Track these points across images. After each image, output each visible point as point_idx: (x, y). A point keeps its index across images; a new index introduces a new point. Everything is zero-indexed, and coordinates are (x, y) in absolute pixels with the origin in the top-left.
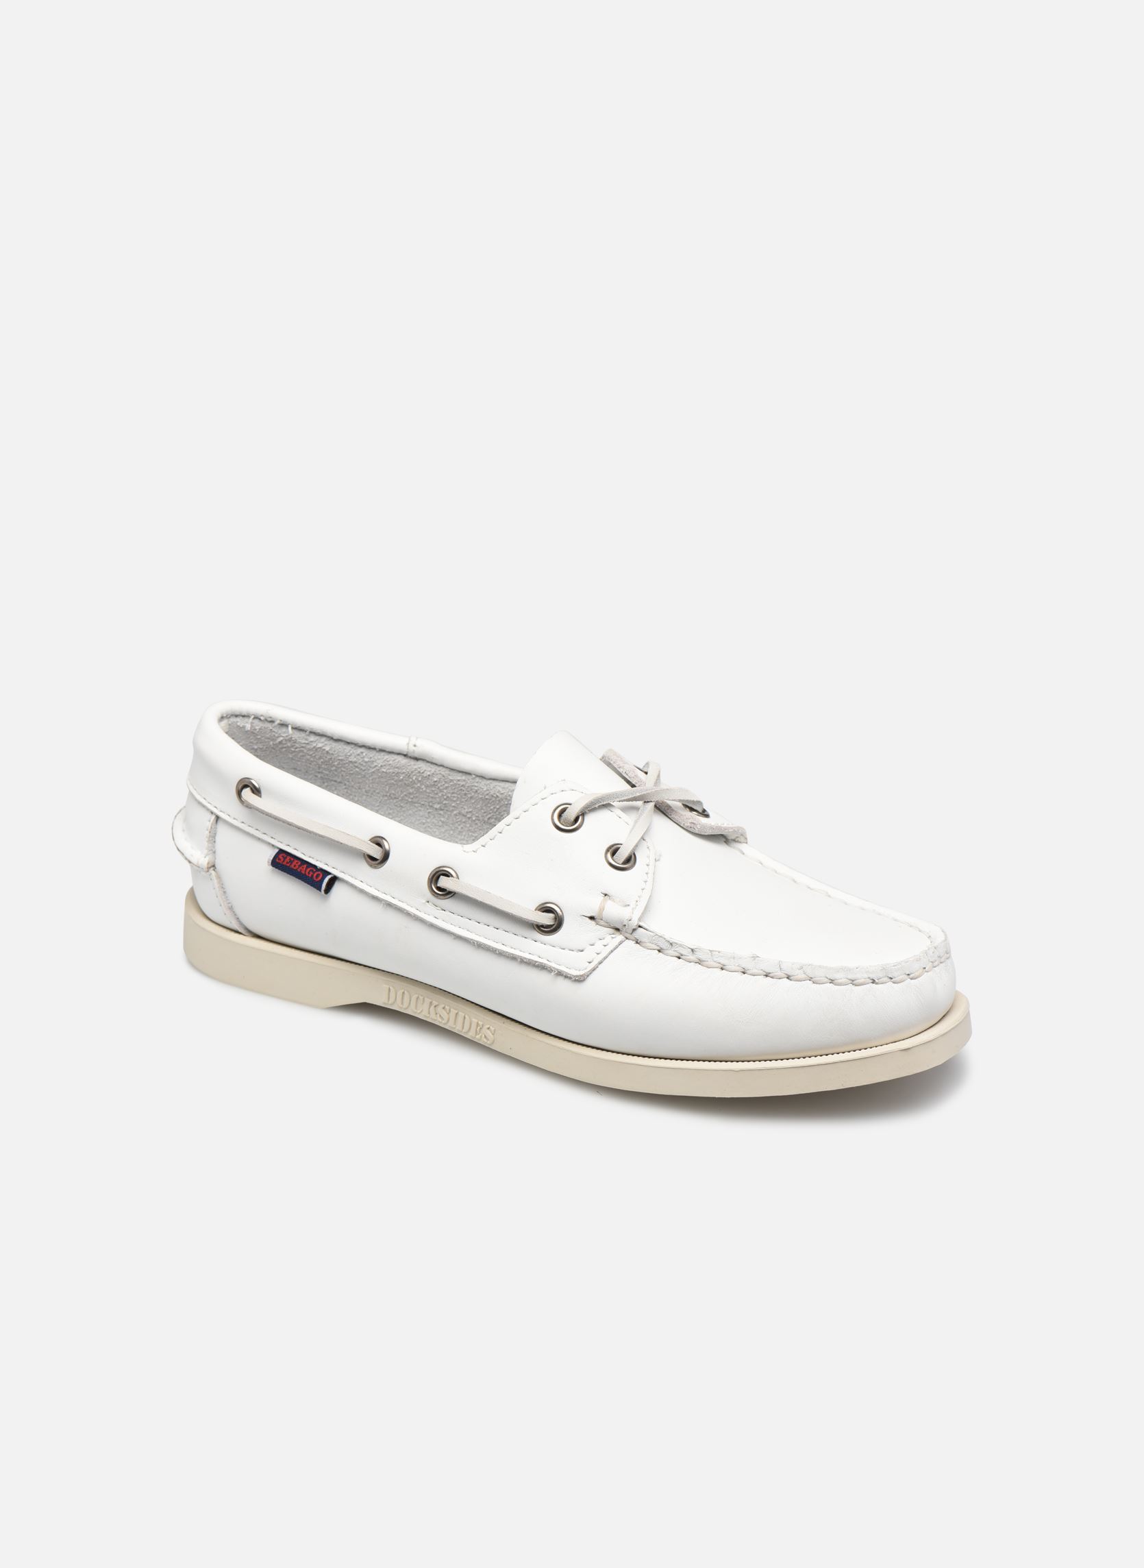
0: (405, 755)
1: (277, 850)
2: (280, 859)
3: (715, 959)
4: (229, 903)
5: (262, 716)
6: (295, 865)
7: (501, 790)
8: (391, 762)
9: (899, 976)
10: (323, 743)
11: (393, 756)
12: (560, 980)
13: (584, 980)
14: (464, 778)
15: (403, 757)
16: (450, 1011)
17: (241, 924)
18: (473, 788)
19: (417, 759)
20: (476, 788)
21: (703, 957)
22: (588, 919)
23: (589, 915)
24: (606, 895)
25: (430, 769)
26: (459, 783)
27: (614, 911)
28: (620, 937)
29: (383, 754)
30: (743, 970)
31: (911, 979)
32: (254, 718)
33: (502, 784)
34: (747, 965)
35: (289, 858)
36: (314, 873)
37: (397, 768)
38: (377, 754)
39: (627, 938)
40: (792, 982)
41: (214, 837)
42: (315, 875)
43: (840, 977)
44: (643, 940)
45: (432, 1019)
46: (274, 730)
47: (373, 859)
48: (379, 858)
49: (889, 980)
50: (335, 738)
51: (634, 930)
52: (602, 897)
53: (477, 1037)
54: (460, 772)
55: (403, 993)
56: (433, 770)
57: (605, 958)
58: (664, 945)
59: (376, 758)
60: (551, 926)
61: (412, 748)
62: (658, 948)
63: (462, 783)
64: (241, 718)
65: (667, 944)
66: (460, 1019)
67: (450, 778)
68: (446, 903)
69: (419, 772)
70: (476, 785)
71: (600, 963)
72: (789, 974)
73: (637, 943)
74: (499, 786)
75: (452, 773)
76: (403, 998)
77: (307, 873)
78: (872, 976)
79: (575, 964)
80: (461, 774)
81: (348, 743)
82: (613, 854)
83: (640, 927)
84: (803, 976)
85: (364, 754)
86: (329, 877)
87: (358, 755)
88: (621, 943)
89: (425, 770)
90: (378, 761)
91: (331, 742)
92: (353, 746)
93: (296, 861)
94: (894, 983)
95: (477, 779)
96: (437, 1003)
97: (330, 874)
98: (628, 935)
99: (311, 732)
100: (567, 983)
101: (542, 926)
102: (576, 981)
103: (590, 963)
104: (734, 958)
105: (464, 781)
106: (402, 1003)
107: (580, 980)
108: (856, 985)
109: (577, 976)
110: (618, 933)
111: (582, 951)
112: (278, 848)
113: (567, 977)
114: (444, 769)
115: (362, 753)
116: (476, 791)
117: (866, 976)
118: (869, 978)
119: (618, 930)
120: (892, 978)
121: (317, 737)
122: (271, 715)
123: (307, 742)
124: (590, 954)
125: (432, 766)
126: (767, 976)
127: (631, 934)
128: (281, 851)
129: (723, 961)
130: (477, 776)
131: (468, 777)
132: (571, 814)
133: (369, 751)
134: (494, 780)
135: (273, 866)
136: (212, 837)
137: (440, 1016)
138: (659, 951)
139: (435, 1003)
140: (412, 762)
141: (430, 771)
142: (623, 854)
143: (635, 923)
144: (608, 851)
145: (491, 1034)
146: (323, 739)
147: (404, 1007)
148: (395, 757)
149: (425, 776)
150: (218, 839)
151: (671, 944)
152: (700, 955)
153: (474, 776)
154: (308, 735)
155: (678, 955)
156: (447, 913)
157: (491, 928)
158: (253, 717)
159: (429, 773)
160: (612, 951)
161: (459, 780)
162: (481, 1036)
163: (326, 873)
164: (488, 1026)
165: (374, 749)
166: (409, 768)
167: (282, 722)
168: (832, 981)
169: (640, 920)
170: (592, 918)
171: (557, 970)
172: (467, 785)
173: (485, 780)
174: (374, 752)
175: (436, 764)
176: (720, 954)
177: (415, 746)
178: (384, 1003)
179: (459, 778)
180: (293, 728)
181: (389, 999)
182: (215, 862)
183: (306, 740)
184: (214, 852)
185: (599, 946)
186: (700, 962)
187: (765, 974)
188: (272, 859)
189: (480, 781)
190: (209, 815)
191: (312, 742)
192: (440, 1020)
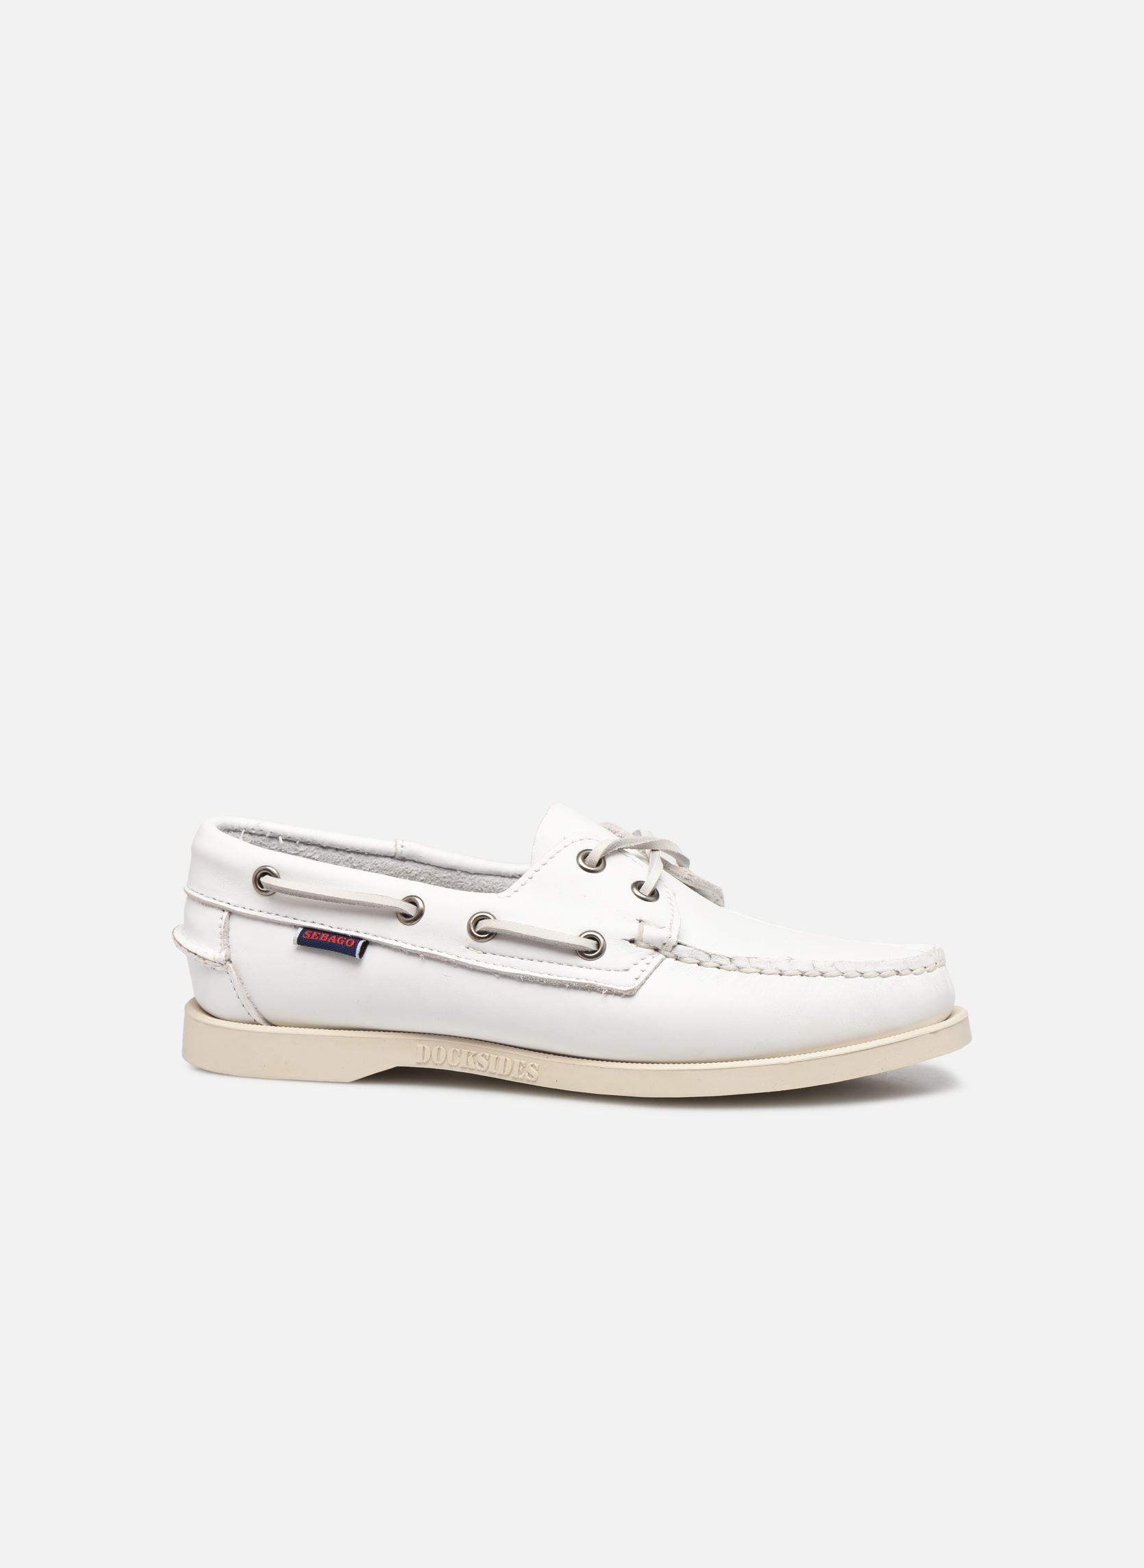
0: (392, 857)
1: (301, 929)
2: (306, 935)
3: (753, 965)
4: (248, 994)
5: (253, 829)
6: (323, 937)
7: (485, 883)
8: (379, 865)
9: (918, 970)
10: (312, 852)
11: (381, 858)
12: (611, 998)
13: (634, 995)
14: (449, 874)
15: (390, 859)
16: (490, 1057)
17: (260, 1014)
18: (458, 884)
19: (403, 859)
20: (462, 884)
21: (741, 964)
22: (628, 942)
23: (629, 938)
24: (640, 921)
25: (417, 868)
26: (445, 880)
27: (651, 933)
28: (659, 956)
29: (370, 857)
30: (780, 972)
31: (928, 972)
32: (245, 833)
33: (486, 878)
34: (784, 966)
35: (315, 933)
36: (346, 940)
37: (385, 870)
38: (365, 858)
39: (666, 957)
40: (826, 978)
41: (228, 932)
42: (347, 941)
43: (868, 970)
44: (683, 955)
45: (470, 1069)
46: (264, 843)
47: (406, 915)
48: (411, 916)
49: (910, 972)
50: (324, 846)
51: (674, 947)
52: (638, 924)
53: (520, 1077)
54: (448, 869)
55: (439, 1049)
56: (420, 870)
57: (651, 974)
58: (704, 958)
59: (364, 862)
60: (595, 952)
61: (399, 849)
62: (698, 962)
63: (447, 880)
64: (232, 832)
65: (707, 957)
66: (501, 1063)
67: (437, 876)
68: (490, 945)
69: (407, 873)
70: (461, 880)
71: (647, 978)
72: (823, 971)
73: (677, 959)
74: (483, 880)
75: (438, 871)
76: (438, 1055)
77: (338, 941)
78: (897, 969)
79: (622, 982)
80: (446, 871)
81: (337, 850)
82: (639, 888)
83: (679, 944)
84: (836, 972)
85: (353, 859)
86: (362, 941)
87: (347, 861)
88: (662, 961)
89: (412, 870)
90: (366, 865)
91: (321, 850)
92: (342, 852)
93: (324, 935)
94: (915, 974)
95: (463, 875)
96: (475, 1052)
97: (361, 939)
98: (667, 953)
99: (301, 843)
100: (618, 999)
101: (587, 952)
102: (627, 996)
103: (637, 979)
104: (770, 962)
105: (450, 877)
106: (438, 1059)
107: (629, 994)
108: (884, 977)
109: (628, 991)
110: (657, 953)
111: (627, 970)
112: (301, 927)
113: (618, 994)
114: (431, 868)
115: (351, 858)
116: (461, 887)
117: (892, 969)
118: (894, 970)
119: (656, 950)
120: (912, 971)
121: (307, 847)
122: (261, 828)
123: (296, 852)
124: (635, 972)
125: (419, 865)
126: (802, 975)
127: (671, 951)
128: (305, 929)
129: (760, 966)
130: (462, 871)
131: (454, 873)
132: (595, 857)
133: (357, 856)
134: (478, 874)
135: (298, 944)
136: (226, 934)
137: (479, 1064)
138: (699, 964)
139: (474, 1052)
140: (400, 863)
141: (417, 870)
142: (647, 889)
143: (674, 940)
144: (632, 888)
145: (535, 1071)
146: (313, 848)
147: (440, 1063)
148: (383, 859)
149: (412, 875)
150: (231, 933)
151: (710, 956)
152: (738, 963)
153: (459, 872)
154: (298, 846)
155: (718, 965)
156: (488, 955)
157: (535, 962)
158: (244, 831)
159: (416, 873)
160: (656, 968)
161: (445, 877)
162: (524, 1075)
163: (358, 939)
164: (532, 1063)
165: (363, 853)
166: (397, 868)
167: (272, 835)
168: (862, 974)
169: (678, 936)
170: (632, 941)
171: (607, 988)
172: (453, 881)
173: (470, 876)
174: (363, 856)
175: (423, 863)
176: (757, 960)
177: (402, 847)
178: (419, 1063)
179: (444, 875)
180: (283, 840)
181: (423, 1057)
182: (230, 956)
183: (296, 850)
184: (229, 947)
185: (642, 965)
186: (739, 969)
187: (800, 973)
188: (297, 937)
189: (465, 876)
190: (220, 913)
191: (301, 851)
192: (479, 1068)
